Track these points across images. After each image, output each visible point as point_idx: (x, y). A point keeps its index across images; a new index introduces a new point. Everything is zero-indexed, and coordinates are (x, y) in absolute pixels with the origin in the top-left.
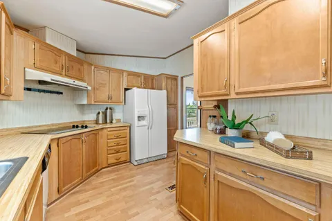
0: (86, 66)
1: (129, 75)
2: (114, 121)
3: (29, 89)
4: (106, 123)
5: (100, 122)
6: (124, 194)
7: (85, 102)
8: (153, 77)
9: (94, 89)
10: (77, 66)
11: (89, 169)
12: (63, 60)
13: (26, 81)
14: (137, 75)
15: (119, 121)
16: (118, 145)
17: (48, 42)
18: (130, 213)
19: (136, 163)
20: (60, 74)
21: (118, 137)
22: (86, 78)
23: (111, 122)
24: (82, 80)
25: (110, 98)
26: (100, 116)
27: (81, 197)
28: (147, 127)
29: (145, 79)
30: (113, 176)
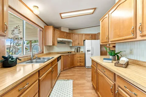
0: (71, 34)
1: (85, 35)
2: (80, 52)
3: (58, 43)
4: (78, 52)
5: (76, 52)
6: (79, 75)
7: (71, 45)
8: (95, 35)
9: (74, 41)
10: (69, 35)
11: (71, 65)
12: (65, 34)
13: (57, 41)
14: (89, 35)
15: (82, 52)
16: (80, 60)
17: (62, 30)
18: (78, 79)
19: (86, 67)
20: (64, 38)
21: (80, 57)
22: (71, 38)
23: (79, 52)
24: (70, 39)
25: (79, 44)
26: (76, 50)
27: (68, 72)
28: (91, 55)
29: (91, 36)
30: (78, 69)
